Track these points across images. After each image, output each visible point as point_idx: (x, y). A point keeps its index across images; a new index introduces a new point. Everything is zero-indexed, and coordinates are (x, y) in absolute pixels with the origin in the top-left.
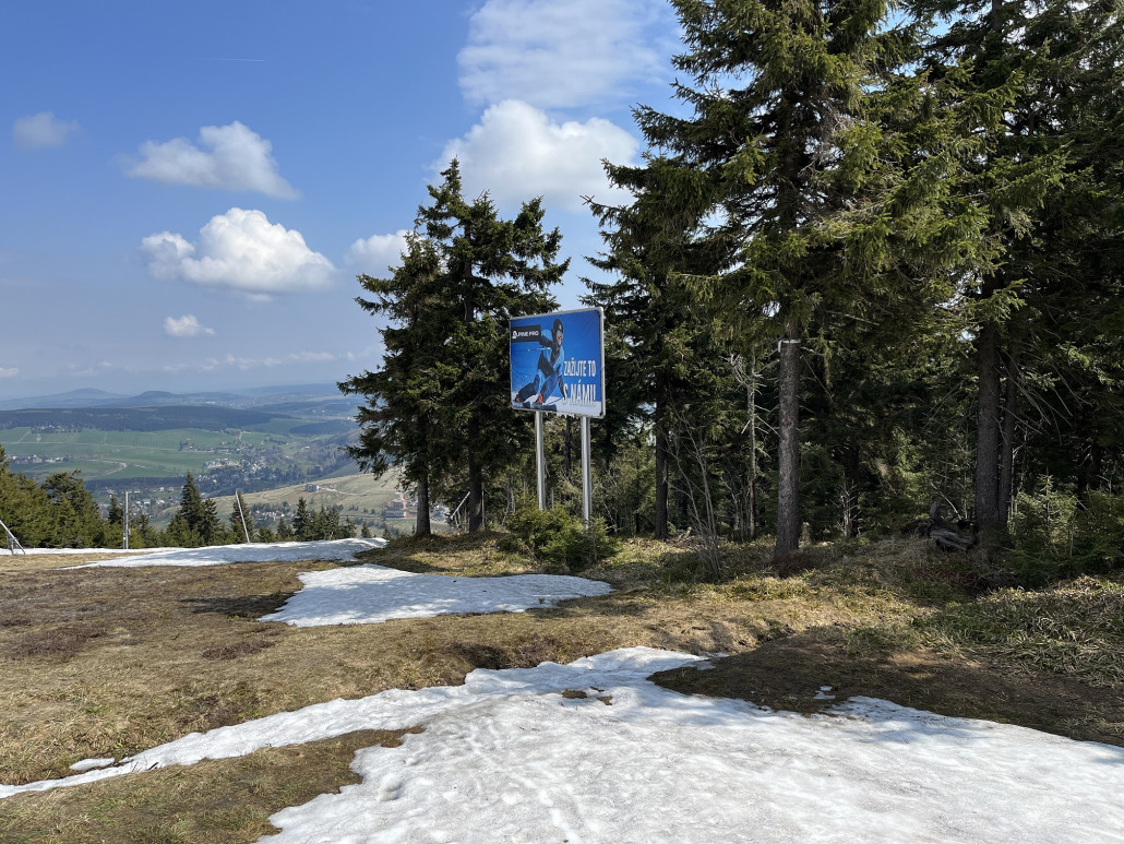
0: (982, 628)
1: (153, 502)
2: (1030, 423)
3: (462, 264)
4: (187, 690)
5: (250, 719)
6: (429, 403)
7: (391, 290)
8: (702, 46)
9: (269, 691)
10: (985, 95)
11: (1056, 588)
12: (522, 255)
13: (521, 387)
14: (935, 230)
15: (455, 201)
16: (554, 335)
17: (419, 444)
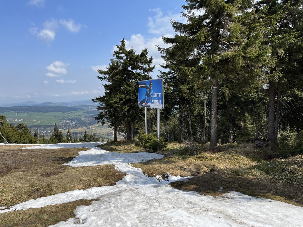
0: (269, 170)
1: (47, 132)
2: (284, 111)
3: (126, 67)
4: (32, 186)
5: (50, 195)
6: (116, 105)
7: (107, 74)
8: (190, 2)
9: (56, 187)
10: (271, 16)
11: (291, 158)
12: (142, 64)
13: (141, 100)
14: (257, 54)
15: (124, 49)
16: (150, 86)
17: (113, 116)
